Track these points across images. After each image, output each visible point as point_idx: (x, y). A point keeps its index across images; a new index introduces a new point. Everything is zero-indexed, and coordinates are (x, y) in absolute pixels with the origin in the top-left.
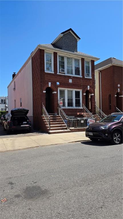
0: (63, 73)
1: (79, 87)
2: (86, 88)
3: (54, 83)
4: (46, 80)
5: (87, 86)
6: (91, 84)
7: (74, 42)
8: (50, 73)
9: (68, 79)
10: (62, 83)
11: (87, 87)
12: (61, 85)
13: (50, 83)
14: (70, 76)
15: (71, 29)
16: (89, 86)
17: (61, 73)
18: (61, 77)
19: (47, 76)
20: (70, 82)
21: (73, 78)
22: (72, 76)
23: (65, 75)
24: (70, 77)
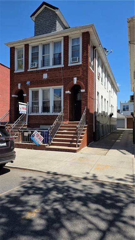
0: (35, 68)
1: (59, 82)
2: (70, 81)
3: (24, 84)
4: (15, 81)
5: (73, 78)
6: (81, 74)
7: (51, 18)
8: (20, 72)
9: (42, 73)
10: (33, 81)
11: (73, 80)
12: (34, 84)
13: (20, 84)
14: (44, 69)
15: (44, 3)
16: (75, 79)
17: (32, 68)
18: (32, 74)
19: (16, 77)
20: (44, 77)
21: (49, 71)
22: (47, 69)
23: (38, 69)
24: (44, 71)
